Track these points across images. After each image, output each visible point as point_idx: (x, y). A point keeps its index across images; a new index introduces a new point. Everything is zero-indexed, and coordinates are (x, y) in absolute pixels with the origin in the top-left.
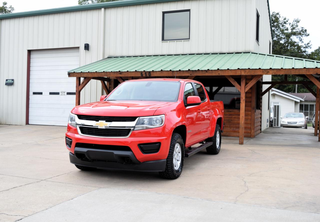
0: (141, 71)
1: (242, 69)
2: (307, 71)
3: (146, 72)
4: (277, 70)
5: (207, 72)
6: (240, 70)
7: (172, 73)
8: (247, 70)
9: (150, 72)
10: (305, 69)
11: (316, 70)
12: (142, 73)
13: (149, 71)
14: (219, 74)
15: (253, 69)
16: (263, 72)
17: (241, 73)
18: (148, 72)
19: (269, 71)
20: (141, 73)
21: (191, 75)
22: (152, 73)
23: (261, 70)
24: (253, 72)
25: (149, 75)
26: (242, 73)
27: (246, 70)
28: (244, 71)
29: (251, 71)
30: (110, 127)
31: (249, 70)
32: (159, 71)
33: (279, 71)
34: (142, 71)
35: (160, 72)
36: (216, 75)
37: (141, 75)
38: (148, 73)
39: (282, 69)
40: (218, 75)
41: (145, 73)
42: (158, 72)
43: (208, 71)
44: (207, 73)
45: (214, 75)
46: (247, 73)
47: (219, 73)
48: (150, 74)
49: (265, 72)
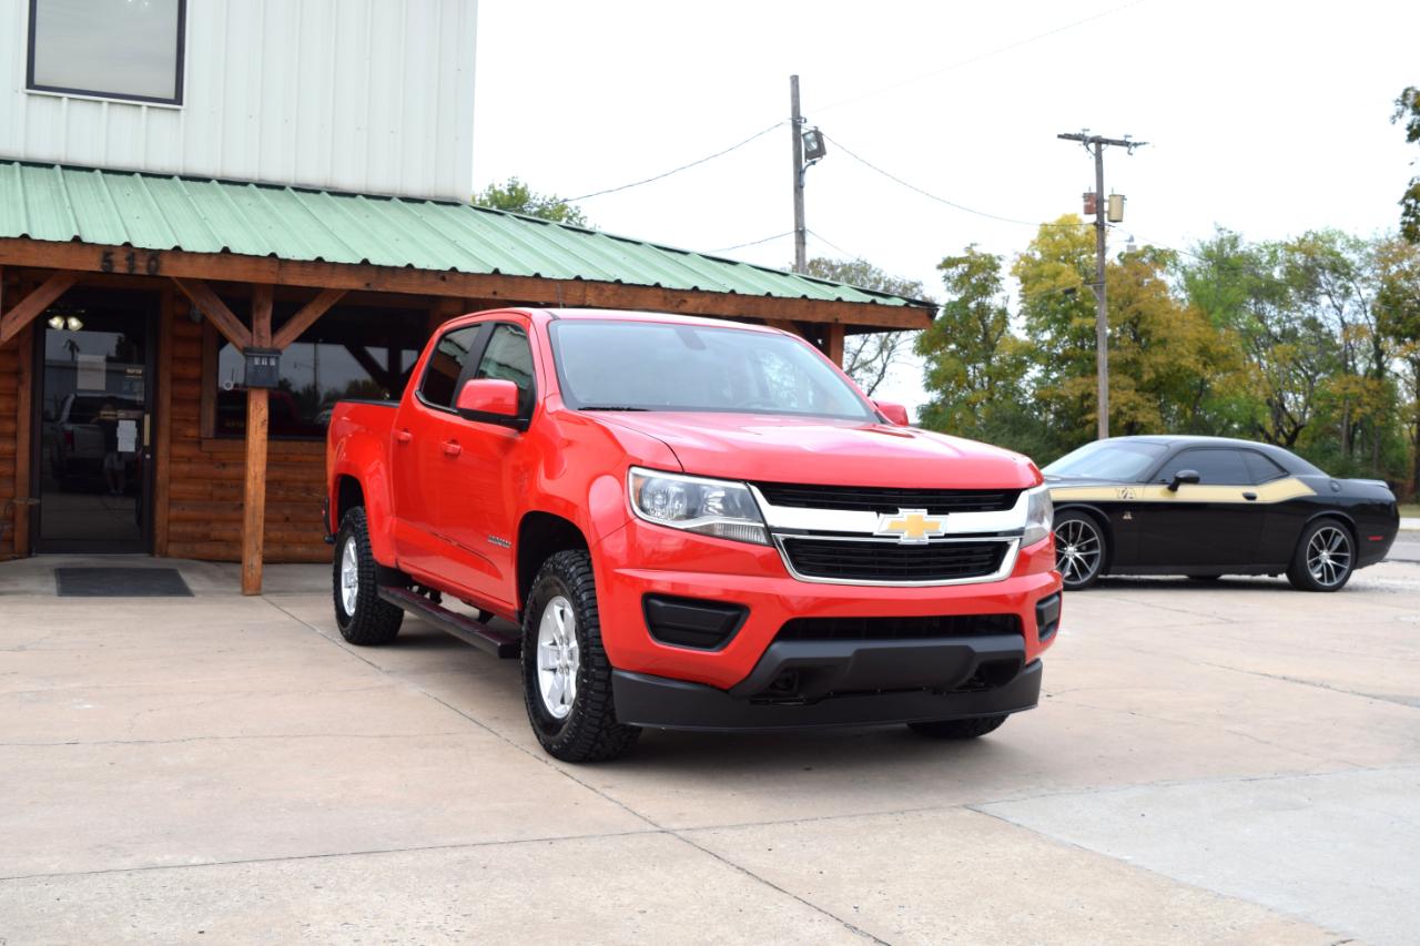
0: (110, 246)
1: (592, 281)
2: (808, 307)
3: (133, 254)
4: (714, 296)
5: (443, 279)
6: (582, 285)
7: (275, 269)
8: (610, 287)
9: (155, 255)
10: (805, 303)
11: (835, 307)
12: (112, 253)
13: (150, 250)
14: (495, 293)
15: (631, 285)
16: (665, 298)
17: (585, 296)
18: (148, 254)
19: (685, 297)
20: (101, 256)
21: (368, 285)
22: (166, 262)
23: (660, 292)
24: (630, 298)
25: (148, 267)
26: (588, 298)
27: (604, 286)
28: (597, 288)
29: (622, 291)
30: (947, 536)
31: (615, 286)
32: (210, 255)
33: (720, 299)
34: (116, 247)
35: (214, 258)
36: (482, 297)
37: (103, 267)
38: (146, 258)
39: (731, 296)
40: (492, 297)
41: (128, 259)
42: (202, 260)
43: (447, 277)
44: (444, 284)
45: (473, 296)
46: (608, 297)
47: (492, 291)
48: (153, 263)
49: (671, 302)
